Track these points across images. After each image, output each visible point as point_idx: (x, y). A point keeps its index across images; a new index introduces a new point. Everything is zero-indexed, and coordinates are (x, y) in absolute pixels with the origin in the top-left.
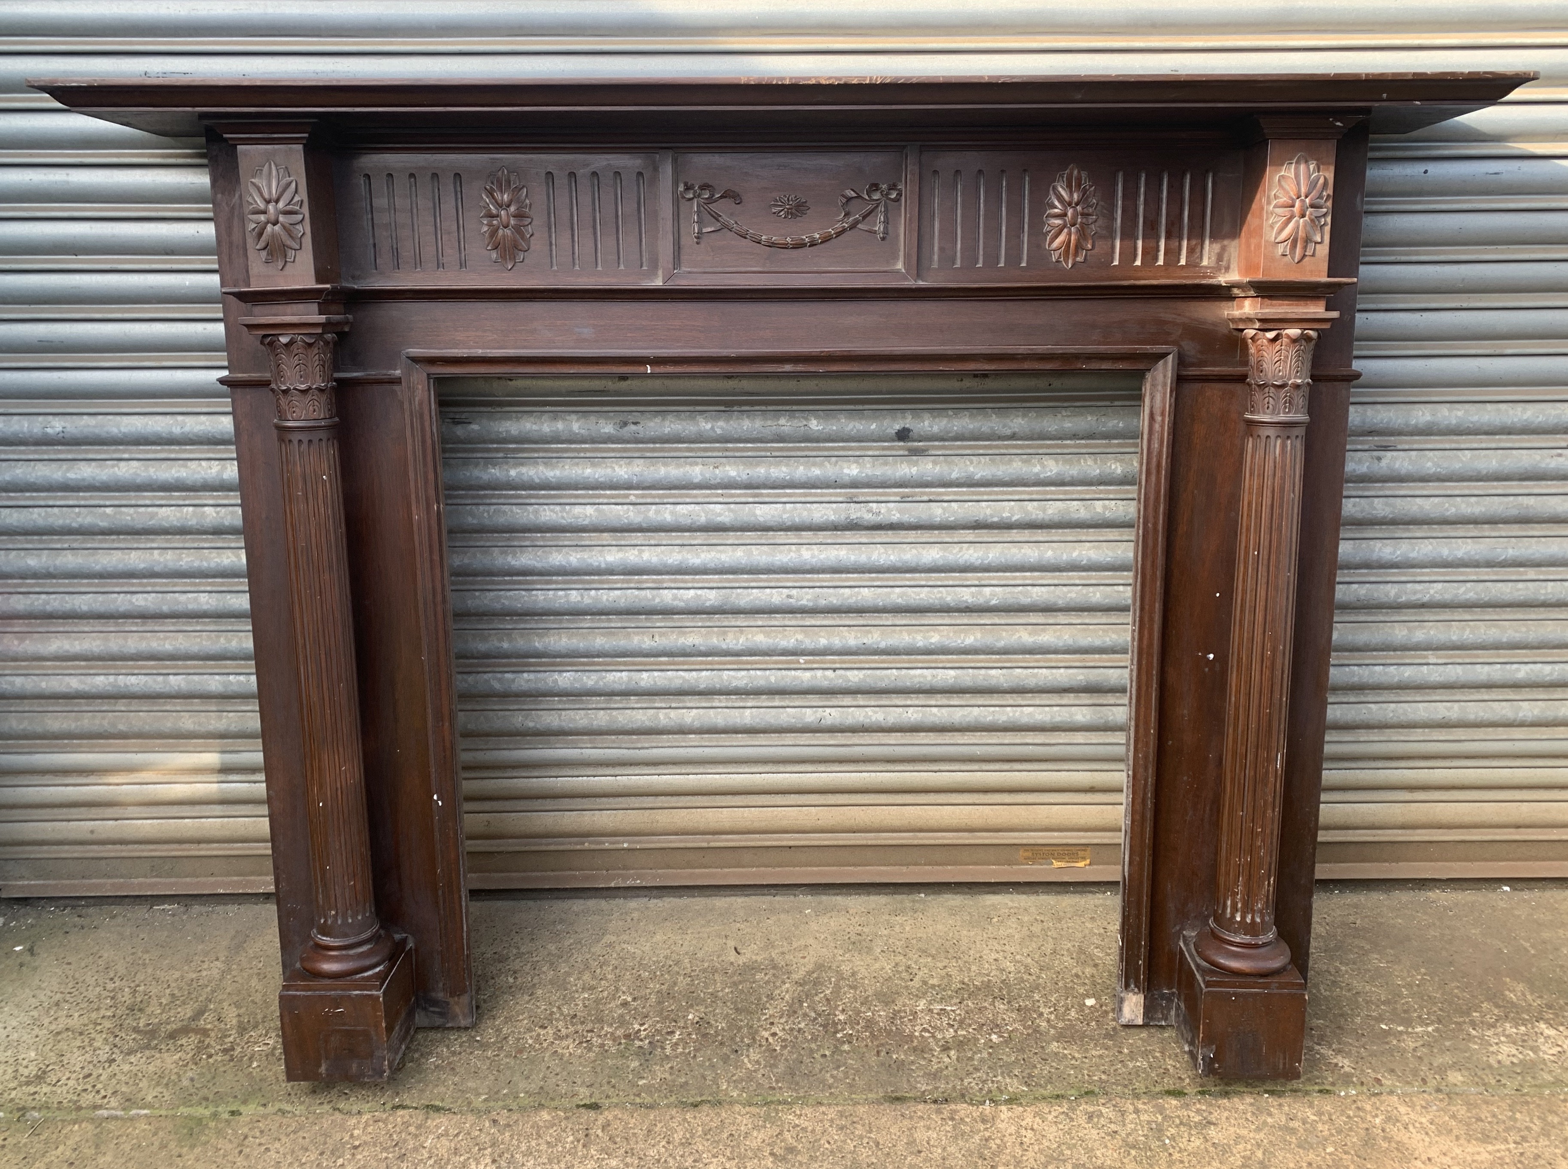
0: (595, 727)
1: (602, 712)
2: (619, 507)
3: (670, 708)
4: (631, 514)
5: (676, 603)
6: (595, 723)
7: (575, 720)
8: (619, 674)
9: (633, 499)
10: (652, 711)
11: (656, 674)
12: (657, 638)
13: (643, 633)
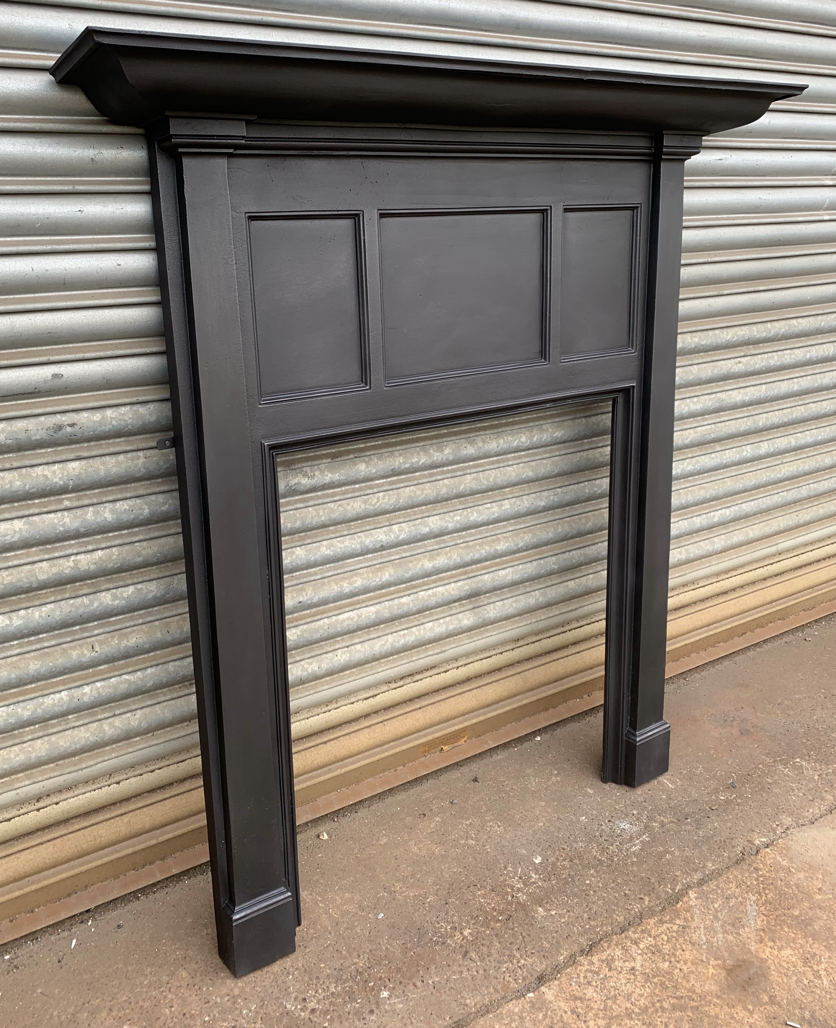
2: (52, 515)
3: (114, 715)
4: (67, 520)
9: (67, 503)
10: (95, 725)
12: (97, 648)
13: (81, 646)
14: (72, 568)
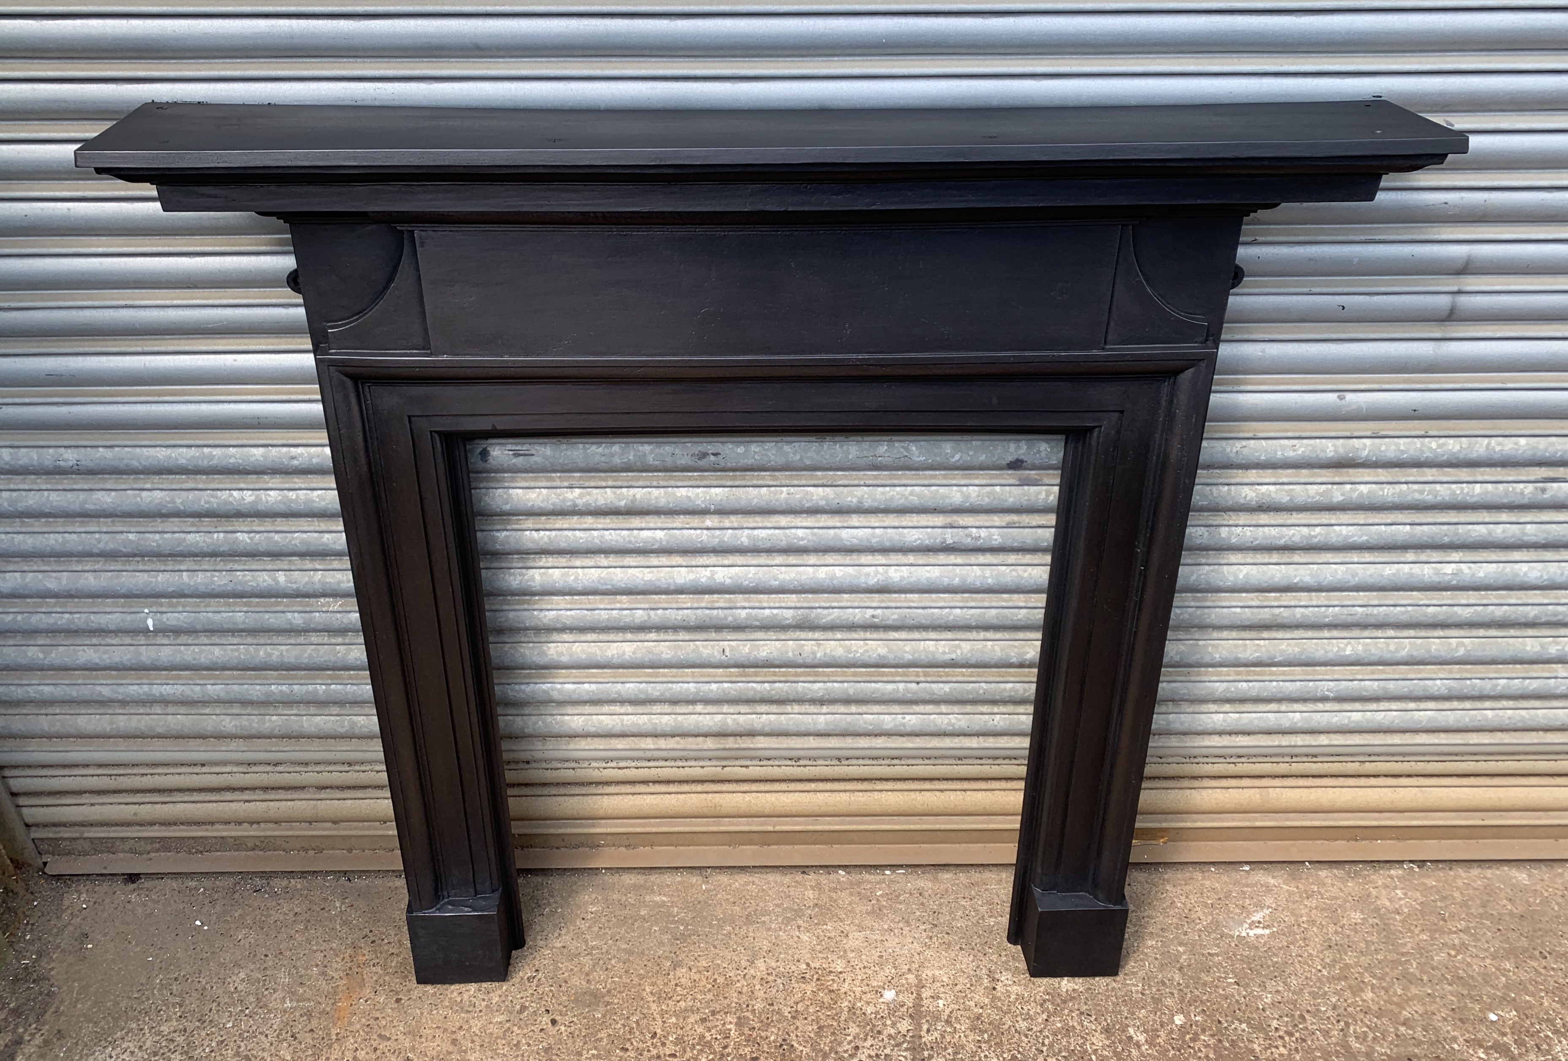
2: (693, 532)
3: (739, 713)
4: (705, 538)
14: (709, 578)
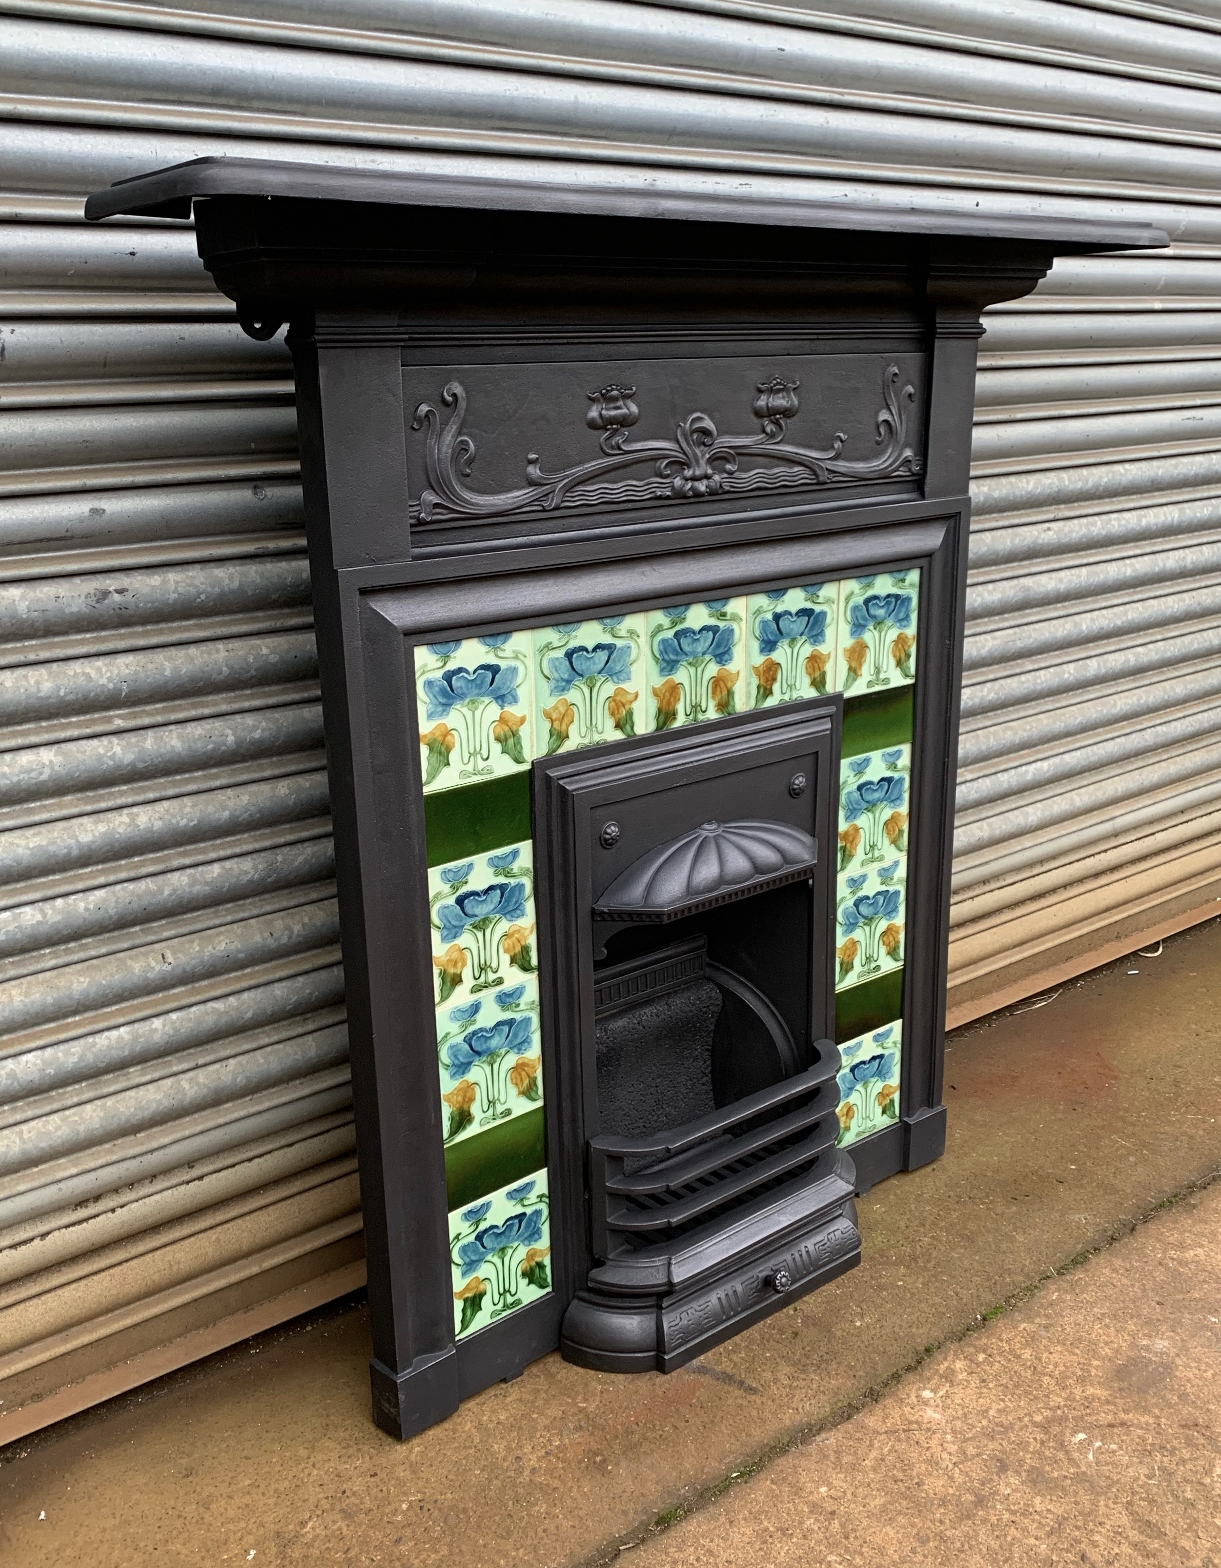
0: (82, 1135)
1: (88, 1107)
5: (197, 888)
6: (82, 1128)
7: (48, 1133)
8: (114, 1034)
9: (116, 724)
10: (170, 1081)
11: (174, 1016)
12: (170, 959)
13: (146, 955)
